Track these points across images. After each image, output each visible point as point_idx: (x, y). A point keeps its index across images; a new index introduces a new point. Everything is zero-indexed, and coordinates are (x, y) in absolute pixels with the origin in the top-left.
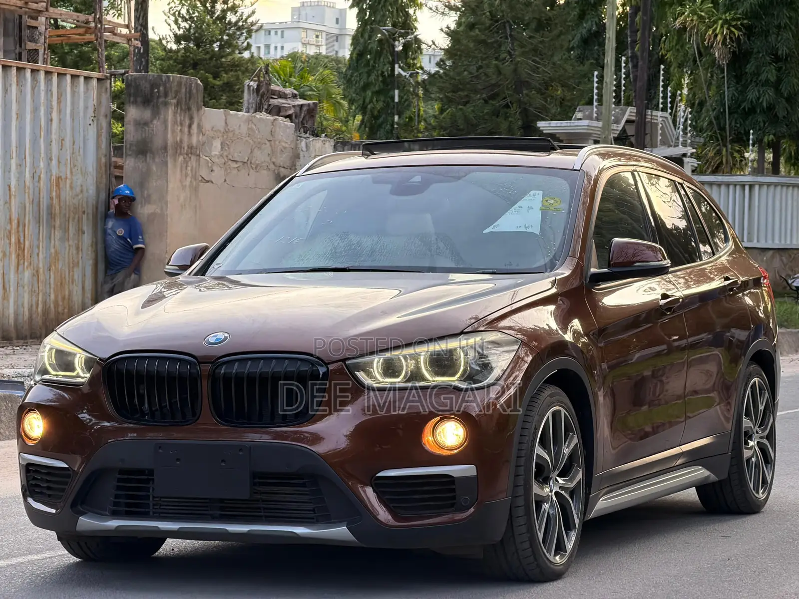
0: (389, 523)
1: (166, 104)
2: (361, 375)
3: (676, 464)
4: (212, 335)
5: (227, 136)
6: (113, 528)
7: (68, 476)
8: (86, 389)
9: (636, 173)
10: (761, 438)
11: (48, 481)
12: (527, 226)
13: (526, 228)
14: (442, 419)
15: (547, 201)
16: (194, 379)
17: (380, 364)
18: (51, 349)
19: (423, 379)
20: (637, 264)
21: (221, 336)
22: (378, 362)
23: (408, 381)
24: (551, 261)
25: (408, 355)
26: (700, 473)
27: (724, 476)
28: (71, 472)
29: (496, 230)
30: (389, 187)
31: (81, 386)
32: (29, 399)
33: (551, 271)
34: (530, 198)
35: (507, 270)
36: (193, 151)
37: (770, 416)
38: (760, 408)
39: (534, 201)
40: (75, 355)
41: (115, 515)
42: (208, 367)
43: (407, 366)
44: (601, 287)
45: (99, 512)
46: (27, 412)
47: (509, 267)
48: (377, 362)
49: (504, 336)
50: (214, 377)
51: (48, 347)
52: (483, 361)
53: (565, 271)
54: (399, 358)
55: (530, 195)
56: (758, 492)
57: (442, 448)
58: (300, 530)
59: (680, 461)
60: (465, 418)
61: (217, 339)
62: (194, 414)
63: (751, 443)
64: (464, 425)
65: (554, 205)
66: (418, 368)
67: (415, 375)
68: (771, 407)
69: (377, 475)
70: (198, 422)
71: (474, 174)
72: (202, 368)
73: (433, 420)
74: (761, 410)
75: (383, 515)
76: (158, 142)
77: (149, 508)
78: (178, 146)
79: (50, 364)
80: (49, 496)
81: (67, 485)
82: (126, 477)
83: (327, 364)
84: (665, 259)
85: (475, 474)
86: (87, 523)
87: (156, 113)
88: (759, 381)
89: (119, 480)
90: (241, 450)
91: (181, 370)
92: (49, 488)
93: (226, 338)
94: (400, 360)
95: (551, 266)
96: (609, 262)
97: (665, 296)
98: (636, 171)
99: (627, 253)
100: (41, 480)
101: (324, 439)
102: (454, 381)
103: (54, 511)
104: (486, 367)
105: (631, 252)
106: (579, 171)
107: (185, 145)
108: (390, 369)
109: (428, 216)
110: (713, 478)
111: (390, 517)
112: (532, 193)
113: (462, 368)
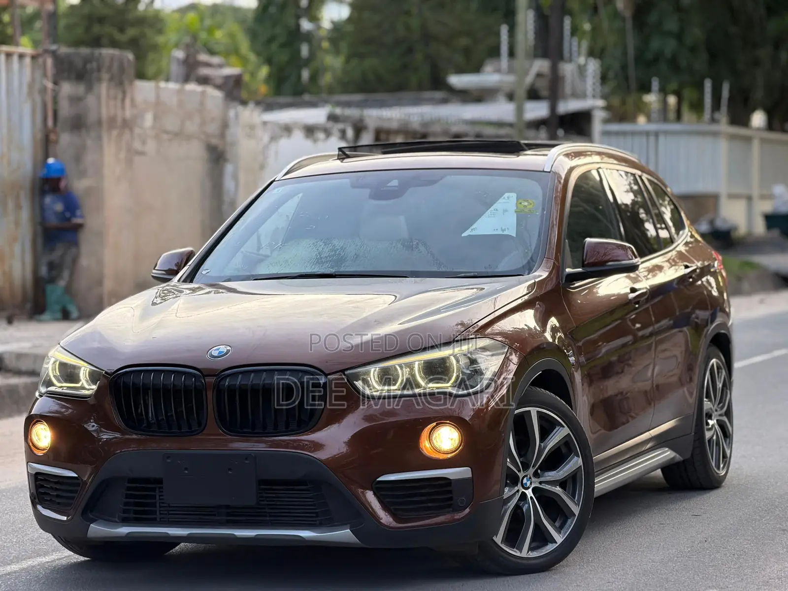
0: (392, 525)
1: (99, 80)
2: (359, 384)
3: (646, 448)
4: (214, 349)
5: (159, 109)
6: (124, 535)
7: (78, 485)
8: (91, 401)
9: (600, 170)
10: (720, 415)
11: (56, 489)
12: (503, 228)
13: (503, 230)
14: (437, 424)
15: (521, 203)
16: (199, 392)
17: (376, 373)
18: (55, 362)
19: (418, 386)
20: (610, 263)
21: (223, 349)
22: (375, 370)
23: (404, 388)
24: (529, 263)
25: (404, 364)
26: (666, 454)
27: (688, 455)
28: (79, 481)
29: (473, 233)
30: (367, 191)
31: (86, 398)
32: (34, 411)
33: (529, 274)
34: (504, 201)
35: (487, 272)
36: (127, 125)
37: (727, 393)
38: (718, 387)
39: (508, 203)
40: (79, 368)
41: (125, 521)
42: (212, 380)
43: (403, 375)
44: (577, 285)
45: (109, 518)
46: (35, 424)
47: (489, 270)
48: (373, 371)
49: (493, 341)
50: (218, 390)
51: (52, 360)
52: (475, 367)
53: (542, 274)
54: (395, 367)
55: (504, 198)
56: (719, 469)
57: (439, 452)
58: (306, 534)
59: (649, 446)
60: (458, 422)
61: (220, 352)
62: (200, 424)
63: (711, 422)
64: (458, 429)
65: (528, 207)
66: (413, 376)
67: (410, 383)
68: (728, 385)
69: (378, 480)
70: (204, 432)
71: (448, 178)
72: (206, 380)
73: (429, 426)
74: (719, 388)
75: (385, 518)
76: (92, 117)
77: (156, 514)
78: (112, 121)
79: (54, 376)
80: (59, 503)
81: (76, 493)
82: (134, 485)
83: (326, 375)
84: (636, 257)
85: (471, 476)
86: (98, 530)
87: (89, 88)
88: (717, 363)
89: (129, 489)
90: (246, 459)
91: (186, 382)
92: (58, 496)
93: (228, 351)
94: (396, 369)
95: (529, 268)
96: (583, 262)
97: (633, 290)
98: (600, 168)
99: (598, 253)
100: (51, 488)
101: (324, 445)
102: (447, 387)
103: (65, 518)
104: (478, 373)
105: (602, 251)
106: (550, 172)
107: (119, 119)
108: (387, 377)
109: (402, 219)
110: (679, 458)
111: (391, 520)
112: (506, 195)
113: (455, 375)
